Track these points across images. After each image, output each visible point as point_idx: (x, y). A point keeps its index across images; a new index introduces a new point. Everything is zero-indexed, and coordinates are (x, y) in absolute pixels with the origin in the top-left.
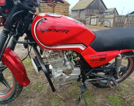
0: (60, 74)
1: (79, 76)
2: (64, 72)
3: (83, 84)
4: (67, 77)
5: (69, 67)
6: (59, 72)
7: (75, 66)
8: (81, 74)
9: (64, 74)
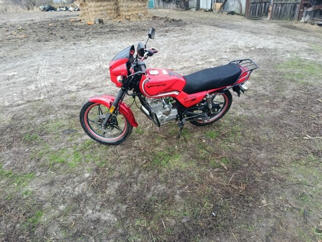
0: (161, 116)
1: (177, 116)
2: (164, 114)
3: (180, 122)
4: (167, 117)
5: (168, 109)
6: (160, 114)
7: (172, 108)
8: (178, 114)
9: (164, 115)
